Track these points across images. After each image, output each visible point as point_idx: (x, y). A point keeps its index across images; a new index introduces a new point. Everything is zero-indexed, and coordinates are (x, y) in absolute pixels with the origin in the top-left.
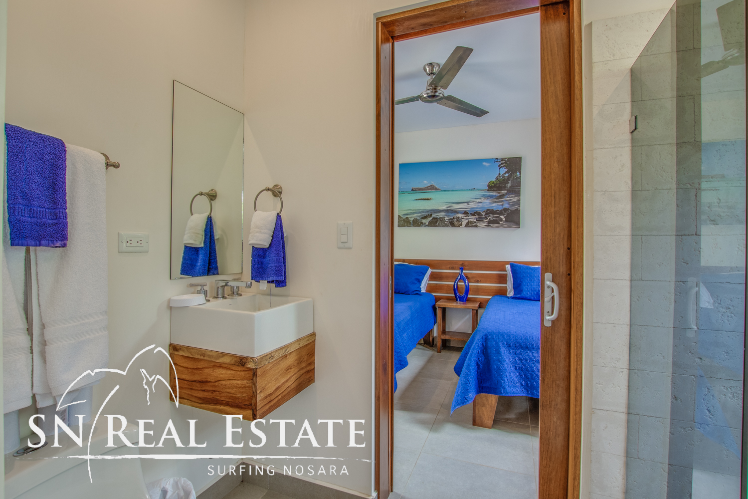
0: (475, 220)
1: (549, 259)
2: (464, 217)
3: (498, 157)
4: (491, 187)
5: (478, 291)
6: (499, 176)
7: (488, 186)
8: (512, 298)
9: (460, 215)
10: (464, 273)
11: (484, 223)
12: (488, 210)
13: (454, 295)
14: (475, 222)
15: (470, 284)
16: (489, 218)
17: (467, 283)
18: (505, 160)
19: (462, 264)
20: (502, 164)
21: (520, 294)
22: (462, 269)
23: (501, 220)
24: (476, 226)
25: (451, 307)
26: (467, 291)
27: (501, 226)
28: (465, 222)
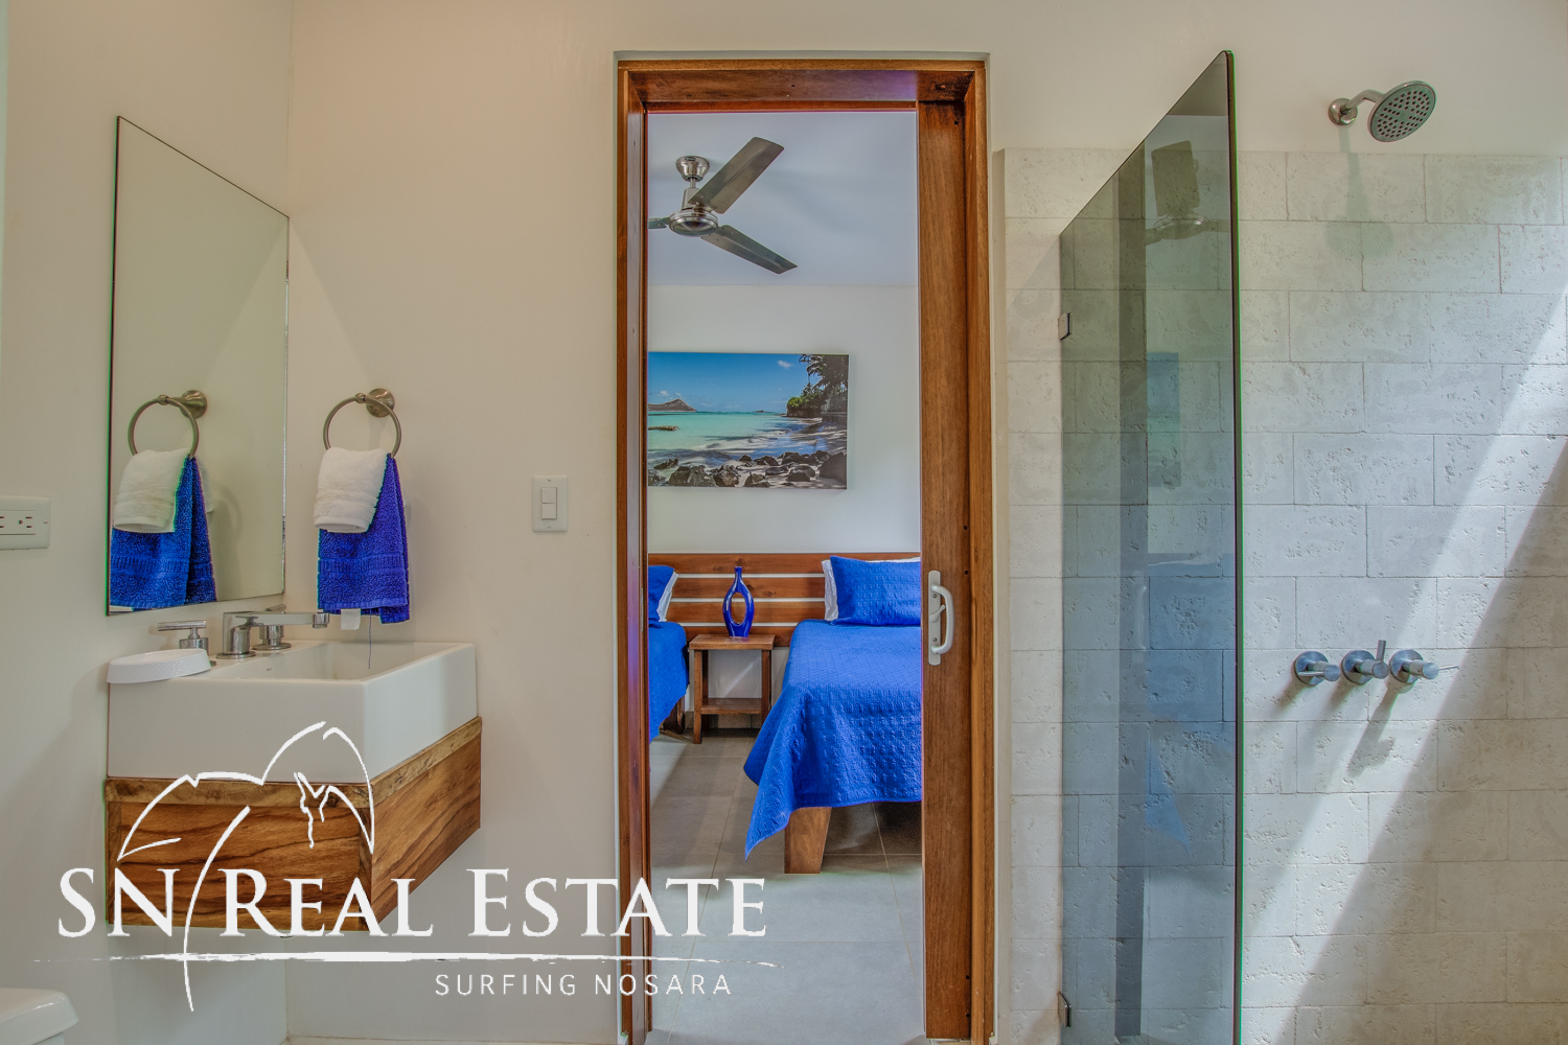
0: (764, 474)
1: (935, 546)
2: (743, 468)
3: (807, 353)
4: (794, 410)
5: (771, 613)
6: (809, 389)
7: (789, 407)
8: (836, 623)
9: (735, 464)
10: (744, 580)
11: (781, 478)
12: (788, 454)
13: (724, 625)
14: (764, 478)
15: (755, 600)
16: (790, 470)
17: (750, 598)
18: (819, 359)
19: (740, 562)
20: (814, 365)
21: (850, 614)
22: (738, 571)
23: (813, 474)
24: (766, 485)
25: (721, 648)
26: (750, 617)
27: (813, 485)
28: (744, 477)
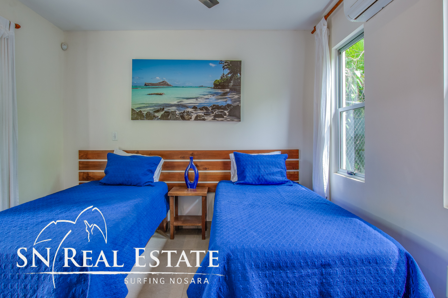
0: (203, 114)
2: (194, 112)
3: (223, 60)
4: (217, 86)
5: (206, 177)
6: (223, 76)
7: (214, 84)
8: (237, 183)
9: (190, 110)
10: (195, 163)
11: (211, 116)
12: (214, 106)
13: (185, 182)
14: (203, 116)
15: (199, 171)
16: (215, 113)
17: (196, 171)
18: (228, 63)
19: (192, 154)
20: (226, 65)
21: (243, 180)
22: (191, 159)
23: (225, 115)
24: (204, 120)
25: (184, 195)
26: (197, 178)
27: (225, 120)
28: (194, 116)
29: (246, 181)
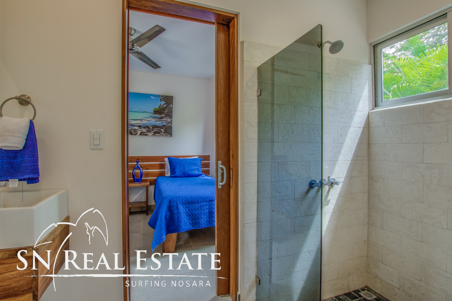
0: (146, 131)
1: (220, 154)
2: (139, 129)
3: (160, 94)
4: (156, 112)
5: (148, 175)
6: (161, 106)
7: (154, 111)
8: (170, 177)
9: (136, 128)
10: (140, 164)
11: (151, 133)
12: (154, 125)
13: (133, 179)
14: (146, 132)
15: (143, 171)
16: (154, 130)
17: (141, 170)
18: (164, 97)
19: (138, 159)
20: (162, 99)
21: (175, 174)
22: (137, 162)
23: (162, 132)
24: (146, 135)
25: (133, 186)
26: (141, 176)
27: (162, 135)
28: (139, 132)
29: (176, 175)
